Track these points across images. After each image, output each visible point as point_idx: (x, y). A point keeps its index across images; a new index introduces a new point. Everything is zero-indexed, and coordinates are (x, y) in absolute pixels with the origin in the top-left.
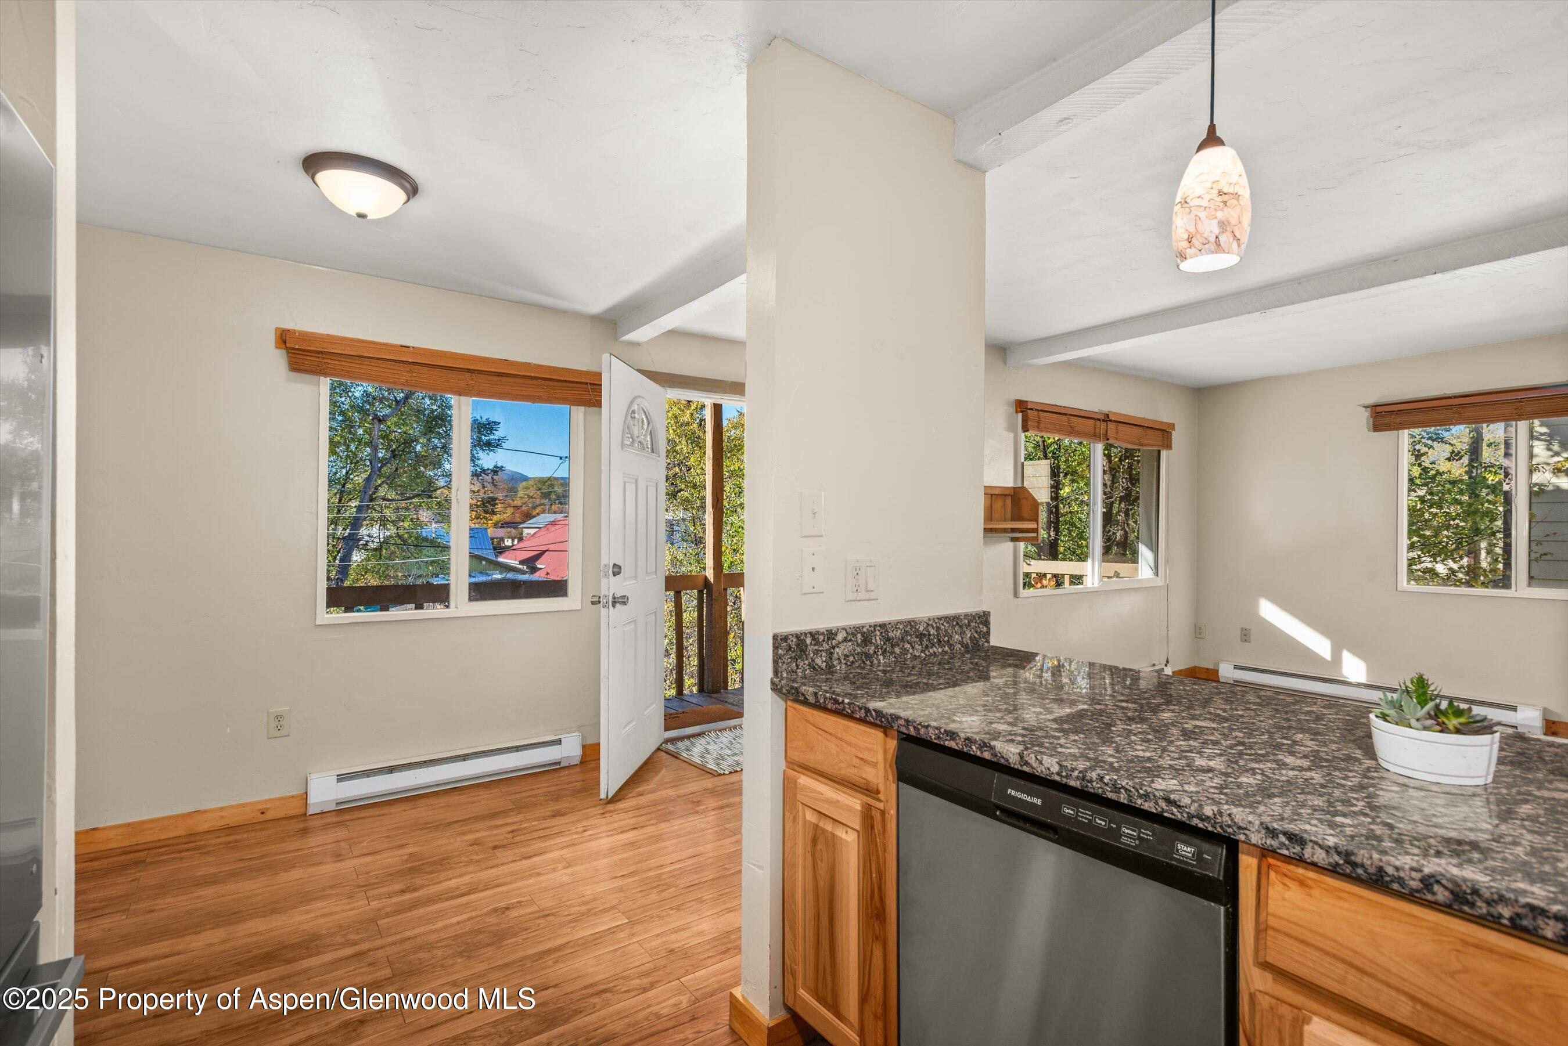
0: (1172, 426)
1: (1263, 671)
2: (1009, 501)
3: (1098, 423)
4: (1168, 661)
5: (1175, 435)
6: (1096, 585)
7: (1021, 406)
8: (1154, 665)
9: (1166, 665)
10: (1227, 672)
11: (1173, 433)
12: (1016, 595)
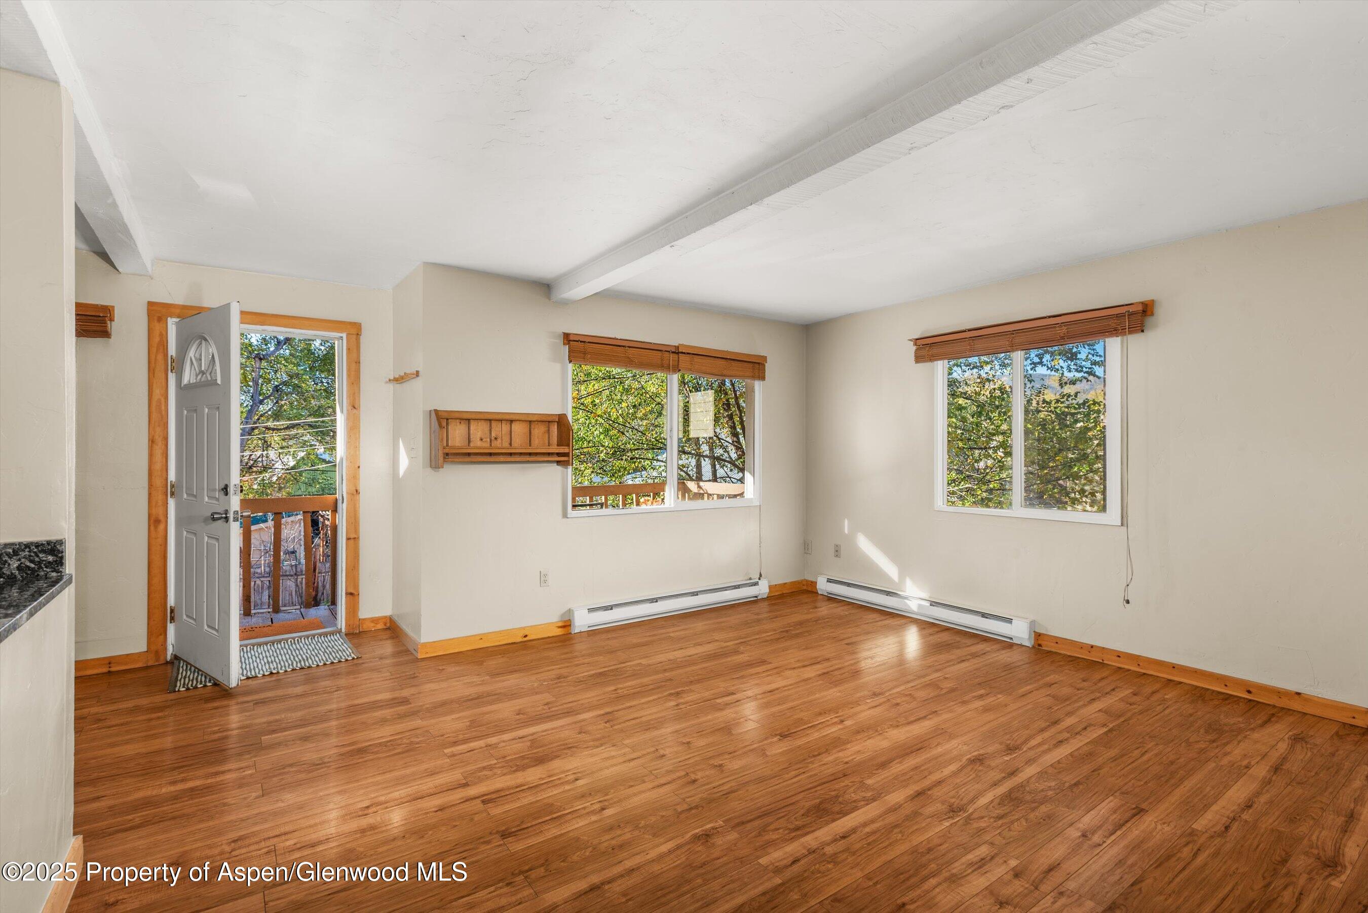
0: (765, 358)
1: (849, 585)
2: (554, 429)
3: (667, 354)
4: (761, 575)
5: (768, 367)
6: (672, 506)
7: (567, 338)
8: (750, 579)
9: (759, 579)
10: (823, 586)
11: (766, 365)
12: (565, 515)
